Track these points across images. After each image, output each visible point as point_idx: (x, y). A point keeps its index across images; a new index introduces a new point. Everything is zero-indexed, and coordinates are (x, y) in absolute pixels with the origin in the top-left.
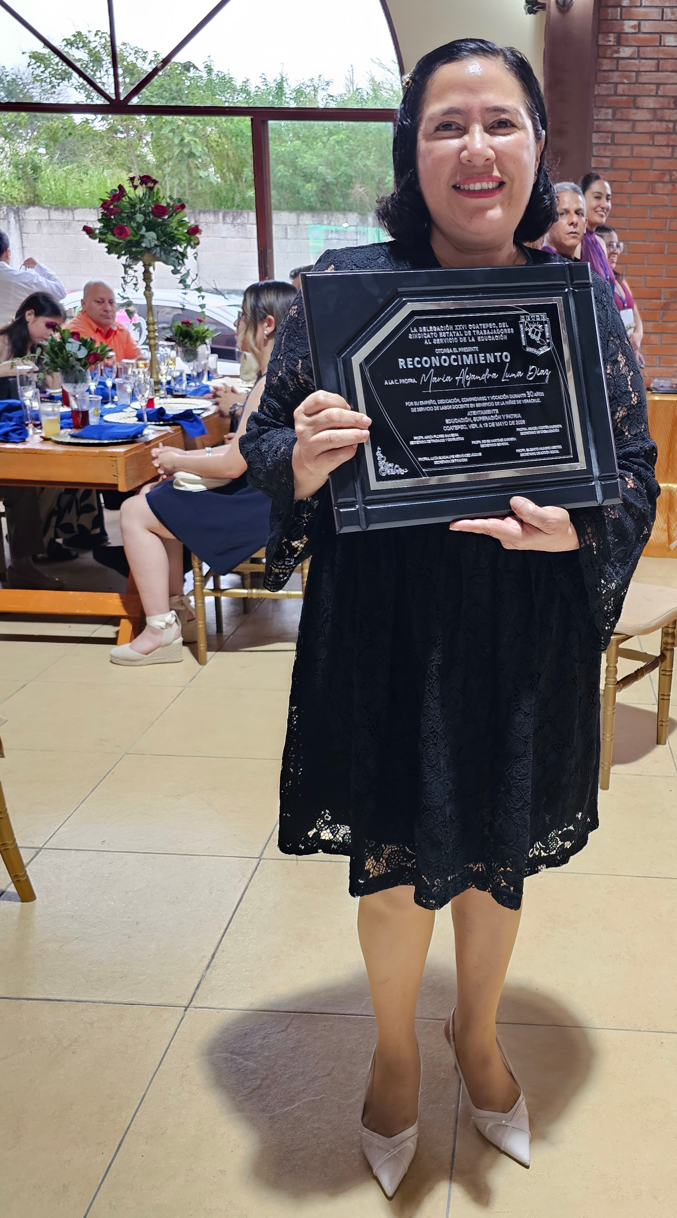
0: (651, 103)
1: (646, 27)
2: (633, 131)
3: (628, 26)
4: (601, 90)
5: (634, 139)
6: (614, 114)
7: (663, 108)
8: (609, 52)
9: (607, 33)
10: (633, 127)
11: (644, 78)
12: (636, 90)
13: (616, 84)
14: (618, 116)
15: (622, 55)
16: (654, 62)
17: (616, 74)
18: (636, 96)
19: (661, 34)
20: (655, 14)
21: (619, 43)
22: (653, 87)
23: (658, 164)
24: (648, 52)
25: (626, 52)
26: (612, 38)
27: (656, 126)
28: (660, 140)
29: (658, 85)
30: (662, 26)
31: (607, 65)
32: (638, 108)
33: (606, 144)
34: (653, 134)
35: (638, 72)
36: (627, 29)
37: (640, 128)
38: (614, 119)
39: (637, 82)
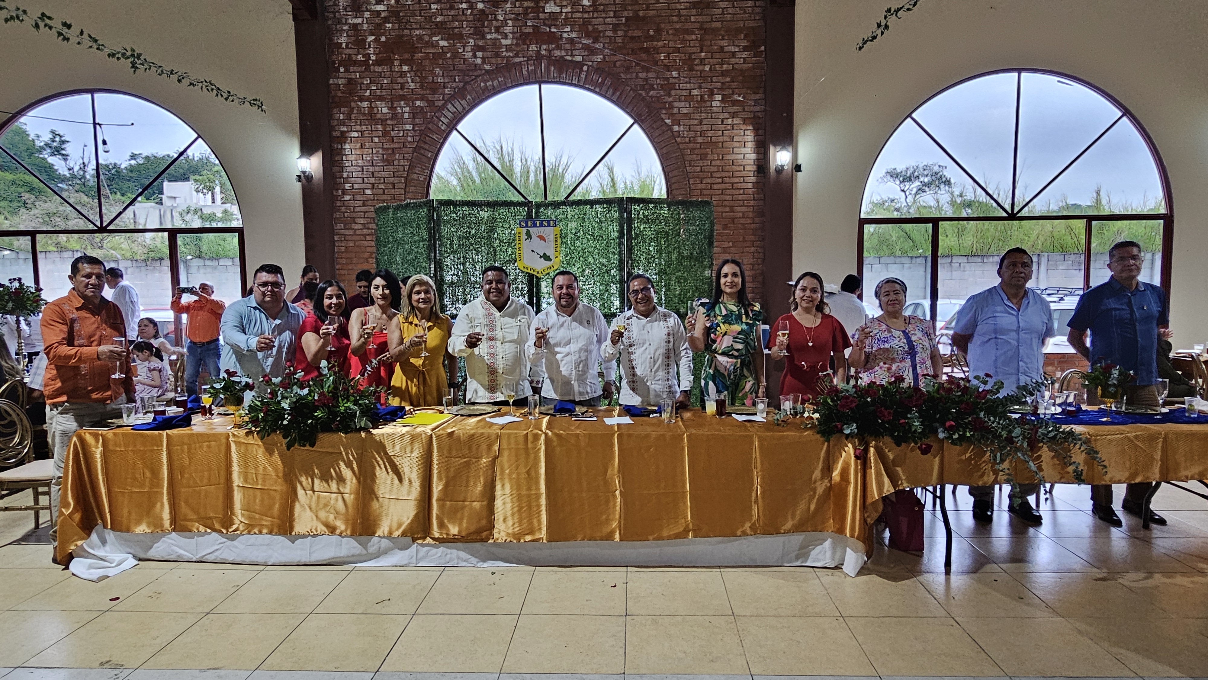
0: (362, 221)
1: (356, 186)
2: (355, 234)
3: (347, 186)
4: (337, 215)
5: (355, 238)
6: (344, 227)
7: (368, 223)
8: (339, 198)
9: (337, 190)
10: (355, 232)
11: (358, 209)
12: (354, 215)
13: (344, 213)
14: (347, 227)
15: (345, 199)
16: (362, 202)
17: (343, 208)
18: (354, 218)
19: (363, 189)
20: (360, 180)
21: (344, 193)
22: (363, 214)
23: (369, 249)
24: (358, 197)
25: (347, 198)
26: (340, 192)
27: (365, 232)
28: (368, 238)
29: (365, 212)
30: (364, 186)
31: (338, 204)
32: (356, 223)
33: (341, 240)
34: (365, 235)
35: (354, 207)
36: (347, 188)
37: (358, 232)
38: (345, 229)
39: (354, 211)
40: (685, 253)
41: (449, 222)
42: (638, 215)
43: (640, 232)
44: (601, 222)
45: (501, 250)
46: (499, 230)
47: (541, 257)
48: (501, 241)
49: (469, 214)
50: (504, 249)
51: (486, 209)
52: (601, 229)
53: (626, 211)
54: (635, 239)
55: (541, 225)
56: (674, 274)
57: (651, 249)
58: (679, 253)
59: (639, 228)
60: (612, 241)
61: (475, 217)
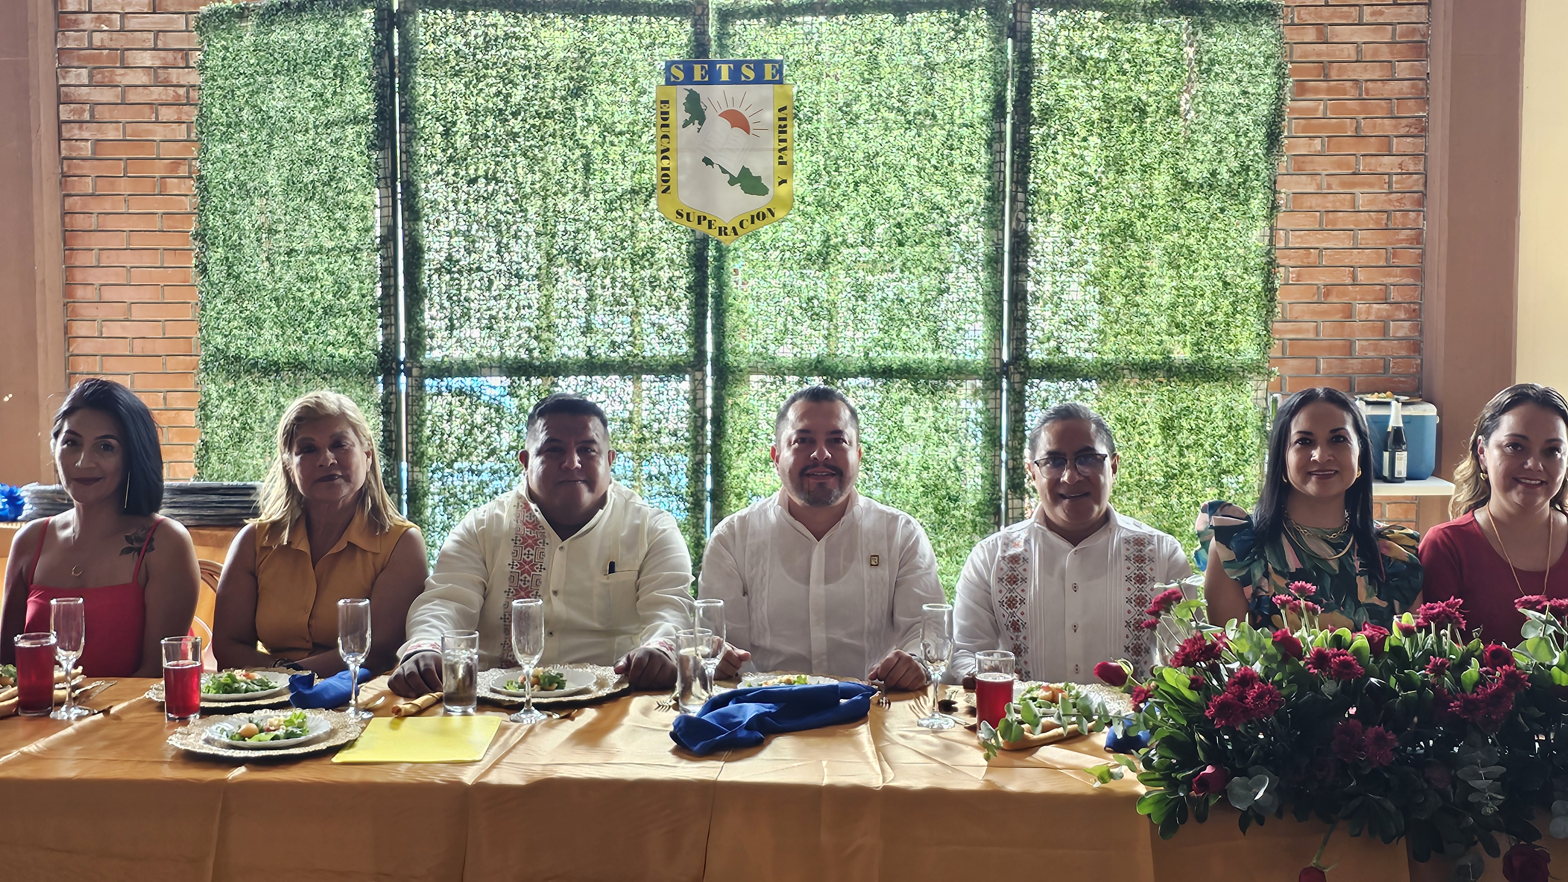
40: (1196, 173)
41: (440, 62)
42: (1054, 44)
43: (1059, 100)
44: (931, 67)
45: (605, 155)
46: (601, 91)
47: (732, 181)
48: (608, 129)
49: (507, 37)
50: (614, 153)
51: (559, 23)
52: (929, 91)
53: (1013, 32)
54: (1041, 125)
55: (736, 78)
56: (1160, 240)
57: (1090, 156)
58: (1177, 174)
59: (1054, 87)
60: (965, 131)
61: (526, 47)
